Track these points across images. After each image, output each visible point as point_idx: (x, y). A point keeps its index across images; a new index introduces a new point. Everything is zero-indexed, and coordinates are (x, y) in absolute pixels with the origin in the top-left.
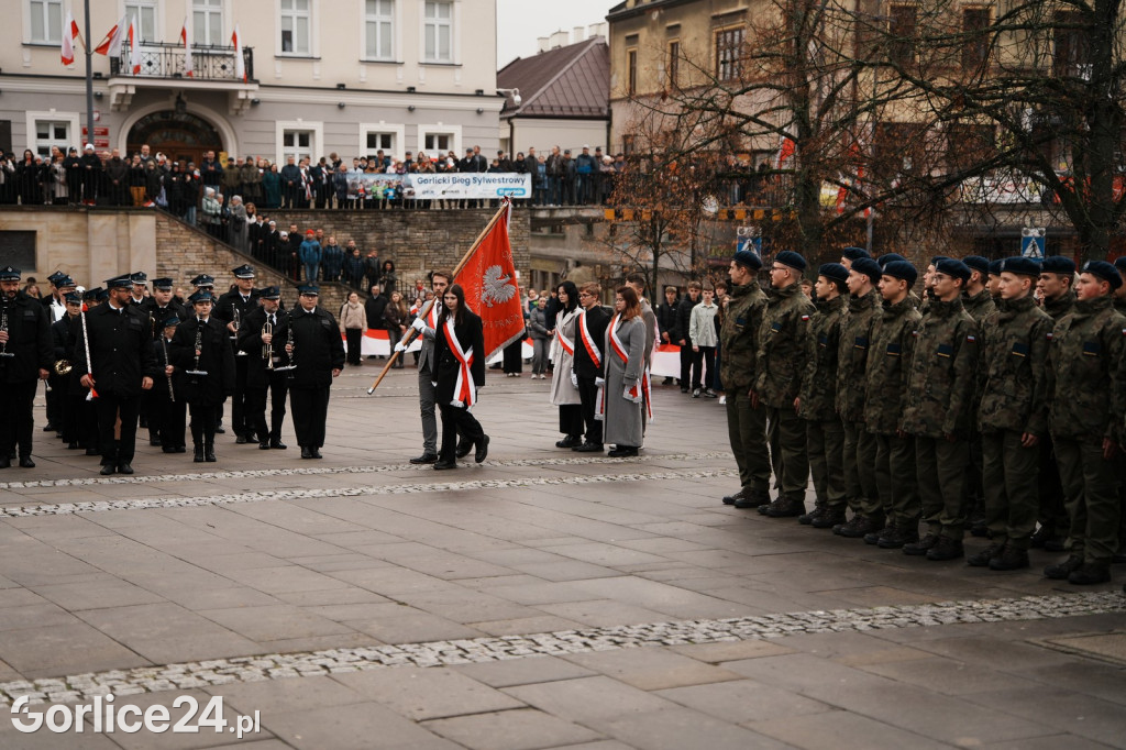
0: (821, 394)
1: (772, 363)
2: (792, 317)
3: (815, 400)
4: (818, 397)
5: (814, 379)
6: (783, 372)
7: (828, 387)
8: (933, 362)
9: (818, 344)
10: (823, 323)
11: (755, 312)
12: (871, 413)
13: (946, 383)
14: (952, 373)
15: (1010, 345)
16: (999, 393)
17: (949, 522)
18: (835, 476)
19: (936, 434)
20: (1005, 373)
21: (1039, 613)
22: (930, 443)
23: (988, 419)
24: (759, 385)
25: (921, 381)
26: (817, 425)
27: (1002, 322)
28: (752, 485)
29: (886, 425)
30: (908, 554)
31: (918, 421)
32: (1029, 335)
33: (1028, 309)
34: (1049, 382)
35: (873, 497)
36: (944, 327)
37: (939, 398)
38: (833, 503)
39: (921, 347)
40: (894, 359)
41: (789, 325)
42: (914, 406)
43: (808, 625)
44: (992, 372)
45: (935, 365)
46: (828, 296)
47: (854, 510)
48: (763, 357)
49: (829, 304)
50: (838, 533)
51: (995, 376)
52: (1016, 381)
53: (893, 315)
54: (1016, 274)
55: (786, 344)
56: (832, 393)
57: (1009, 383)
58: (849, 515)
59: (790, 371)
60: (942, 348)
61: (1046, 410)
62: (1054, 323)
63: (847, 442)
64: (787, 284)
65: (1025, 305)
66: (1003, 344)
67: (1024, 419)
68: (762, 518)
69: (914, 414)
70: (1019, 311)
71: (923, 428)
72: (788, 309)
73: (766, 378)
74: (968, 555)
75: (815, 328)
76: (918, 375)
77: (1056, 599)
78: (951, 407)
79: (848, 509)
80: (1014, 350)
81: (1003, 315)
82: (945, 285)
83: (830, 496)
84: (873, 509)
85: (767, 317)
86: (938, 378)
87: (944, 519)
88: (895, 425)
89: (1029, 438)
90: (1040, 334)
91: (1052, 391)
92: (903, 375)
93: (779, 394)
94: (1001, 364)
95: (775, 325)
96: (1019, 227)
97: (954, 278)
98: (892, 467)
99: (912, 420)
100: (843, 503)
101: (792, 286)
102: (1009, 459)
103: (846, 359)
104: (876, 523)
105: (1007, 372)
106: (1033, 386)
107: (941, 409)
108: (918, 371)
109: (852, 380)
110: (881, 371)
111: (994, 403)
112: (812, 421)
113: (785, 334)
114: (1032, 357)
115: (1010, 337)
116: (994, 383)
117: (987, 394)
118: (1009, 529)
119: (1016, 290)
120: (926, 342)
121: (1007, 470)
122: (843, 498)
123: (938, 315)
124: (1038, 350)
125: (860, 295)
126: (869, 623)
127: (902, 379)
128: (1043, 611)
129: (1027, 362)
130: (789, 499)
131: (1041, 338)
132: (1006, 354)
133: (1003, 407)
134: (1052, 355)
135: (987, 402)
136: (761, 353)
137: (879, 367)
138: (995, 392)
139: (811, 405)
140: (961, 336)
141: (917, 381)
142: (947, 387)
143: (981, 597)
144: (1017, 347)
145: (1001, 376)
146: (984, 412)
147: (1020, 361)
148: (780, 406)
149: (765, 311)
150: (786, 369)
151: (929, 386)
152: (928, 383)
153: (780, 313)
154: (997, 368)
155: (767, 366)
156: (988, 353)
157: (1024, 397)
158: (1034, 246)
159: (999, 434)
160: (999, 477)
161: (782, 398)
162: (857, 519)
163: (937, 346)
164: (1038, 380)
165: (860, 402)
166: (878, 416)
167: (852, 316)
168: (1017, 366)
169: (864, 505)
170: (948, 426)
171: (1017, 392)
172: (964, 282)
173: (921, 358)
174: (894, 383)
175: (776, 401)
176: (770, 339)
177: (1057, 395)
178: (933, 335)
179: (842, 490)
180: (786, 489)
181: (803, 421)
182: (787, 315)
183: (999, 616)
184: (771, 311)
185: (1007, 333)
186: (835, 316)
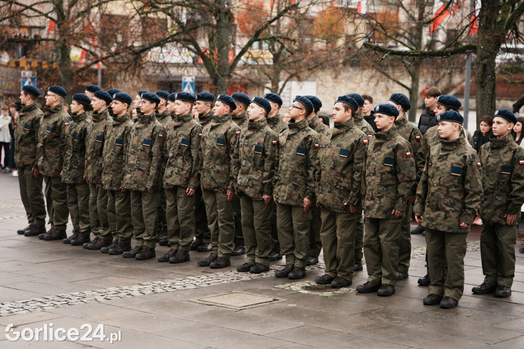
0: (75, 168)
1: (47, 151)
2: (59, 124)
3: (71, 172)
4: (73, 170)
5: (71, 160)
6: (53, 155)
7: (79, 164)
8: (140, 149)
9: (73, 140)
10: (75, 127)
11: (36, 121)
12: (106, 178)
13: (148, 160)
14: (151, 155)
15: (180, 140)
16: (174, 166)
17: (148, 238)
18: (84, 215)
19: (142, 189)
20: (177, 155)
21: (195, 285)
22: (139, 194)
23: (169, 181)
24: (39, 163)
25: (134, 160)
26: (73, 186)
27: (176, 127)
28: (35, 223)
29: (114, 184)
30: (125, 257)
31: (133, 182)
32: (190, 135)
33: (189, 120)
34: (200, 160)
35: (106, 226)
36: (146, 129)
37: (144, 169)
38: (83, 231)
39: (133, 140)
40: (120, 148)
41: (57, 129)
42: (130, 173)
43: (69, 301)
44: (171, 155)
45: (142, 151)
46: (78, 112)
47: (95, 234)
48: (41, 147)
49: (79, 117)
50: (86, 248)
51: (172, 157)
52: (183, 159)
53: (118, 123)
54: (183, 101)
55: (55, 140)
56: (82, 168)
57: (180, 161)
58: (92, 237)
59: (58, 155)
60: (145, 141)
61: (199, 175)
62: (203, 128)
63: (91, 195)
64: (55, 104)
65: (188, 118)
66: (176, 139)
67: (188, 180)
68: (42, 241)
69: (131, 178)
70: (185, 121)
71: (135, 186)
72: (56, 119)
73: (43, 159)
74: (158, 257)
75: (71, 130)
76: (132, 156)
77: (204, 277)
78: (151, 174)
79: (92, 234)
80: (182, 142)
81: (176, 124)
82: (147, 107)
83: (81, 227)
84: (106, 233)
85: (43, 124)
86: (143, 158)
87: (145, 237)
88: (119, 185)
89: (190, 191)
90: (195, 134)
91: (202, 165)
92: (124, 156)
93: (51, 169)
94: (175, 150)
95: (48, 128)
96: (181, 77)
97: (152, 103)
98: (117, 209)
99: (129, 182)
100: (88, 230)
101: (58, 106)
102: (180, 202)
103: (91, 148)
104: (108, 240)
105: (179, 155)
106: (192, 163)
107: (145, 175)
108: (132, 154)
109: (95, 160)
110: (112, 154)
111: (172, 172)
112: (70, 184)
113: (54, 134)
114: (192, 147)
115: (180, 135)
116: (172, 161)
117: (168, 167)
118: (180, 240)
119: (183, 110)
120: (137, 137)
121: (179, 208)
122: (89, 227)
123: (143, 123)
124: (194, 143)
125: (99, 112)
126: (104, 297)
127: (124, 159)
128: (197, 284)
129: (189, 149)
130: (57, 229)
131: (196, 136)
132: (178, 145)
133: (176, 174)
134: (202, 145)
135: (168, 171)
136: (40, 145)
137: (111, 152)
138: (172, 166)
139: (69, 175)
140: (156, 135)
141: (132, 160)
142: (148, 163)
143: (164, 279)
144: (183, 141)
145: (175, 157)
146: (166, 177)
147: (186, 149)
148: (52, 176)
149: (41, 120)
150: (56, 154)
151: (138, 162)
152: (138, 160)
153: (51, 121)
154: (173, 153)
155: (44, 153)
156: (168, 144)
157: (187, 168)
158: (189, 87)
159: (175, 189)
160: (175, 212)
161: (53, 171)
162: (97, 239)
163: (142, 140)
164: (194, 159)
165: (100, 173)
166: (110, 180)
167: (95, 124)
168: (184, 151)
169: (101, 231)
170: (149, 185)
171: (184, 166)
172: (157, 105)
173: (134, 147)
174: (119, 161)
175: (50, 172)
176: (45, 137)
177: (204, 167)
178: (140, 134)
179: (88, 223)
180: (55, 224)
181: (64, 184)
182: (56, 123)
183: (174, 288)
184: (45, 120)
185: (178, 134)
186: (82, 123)
